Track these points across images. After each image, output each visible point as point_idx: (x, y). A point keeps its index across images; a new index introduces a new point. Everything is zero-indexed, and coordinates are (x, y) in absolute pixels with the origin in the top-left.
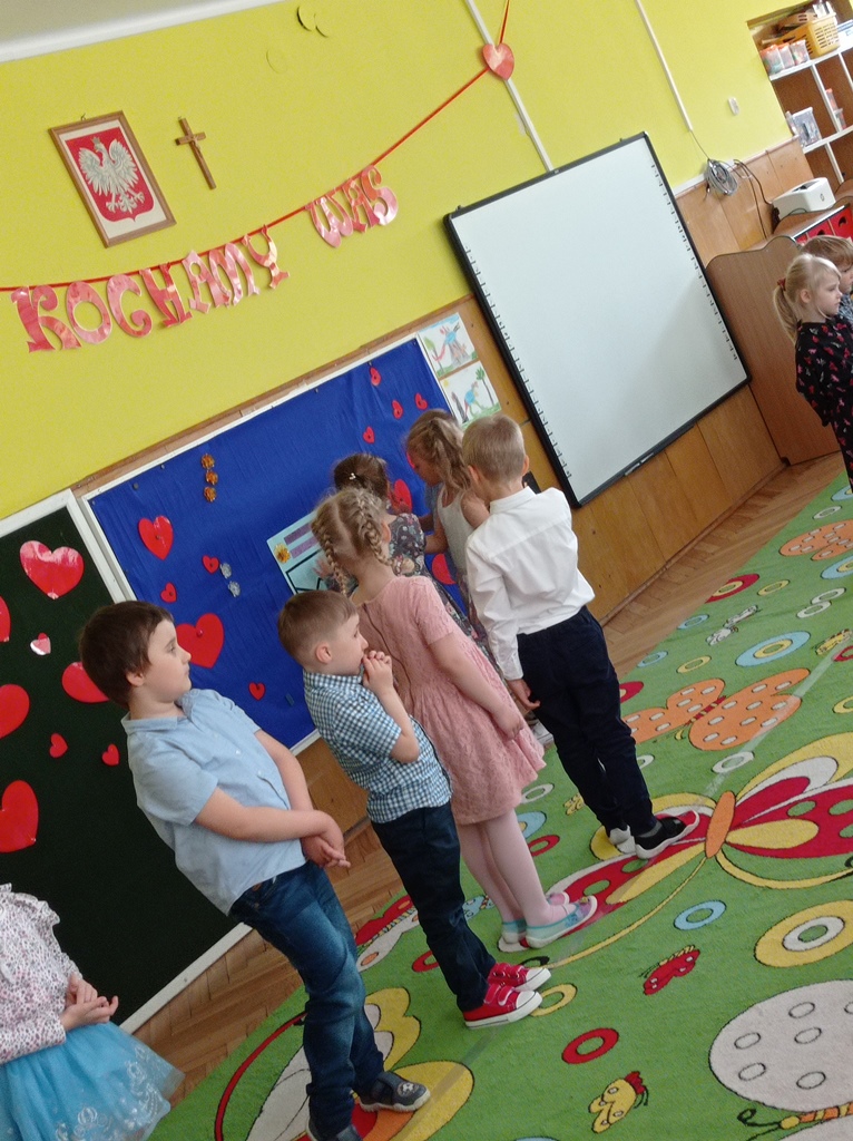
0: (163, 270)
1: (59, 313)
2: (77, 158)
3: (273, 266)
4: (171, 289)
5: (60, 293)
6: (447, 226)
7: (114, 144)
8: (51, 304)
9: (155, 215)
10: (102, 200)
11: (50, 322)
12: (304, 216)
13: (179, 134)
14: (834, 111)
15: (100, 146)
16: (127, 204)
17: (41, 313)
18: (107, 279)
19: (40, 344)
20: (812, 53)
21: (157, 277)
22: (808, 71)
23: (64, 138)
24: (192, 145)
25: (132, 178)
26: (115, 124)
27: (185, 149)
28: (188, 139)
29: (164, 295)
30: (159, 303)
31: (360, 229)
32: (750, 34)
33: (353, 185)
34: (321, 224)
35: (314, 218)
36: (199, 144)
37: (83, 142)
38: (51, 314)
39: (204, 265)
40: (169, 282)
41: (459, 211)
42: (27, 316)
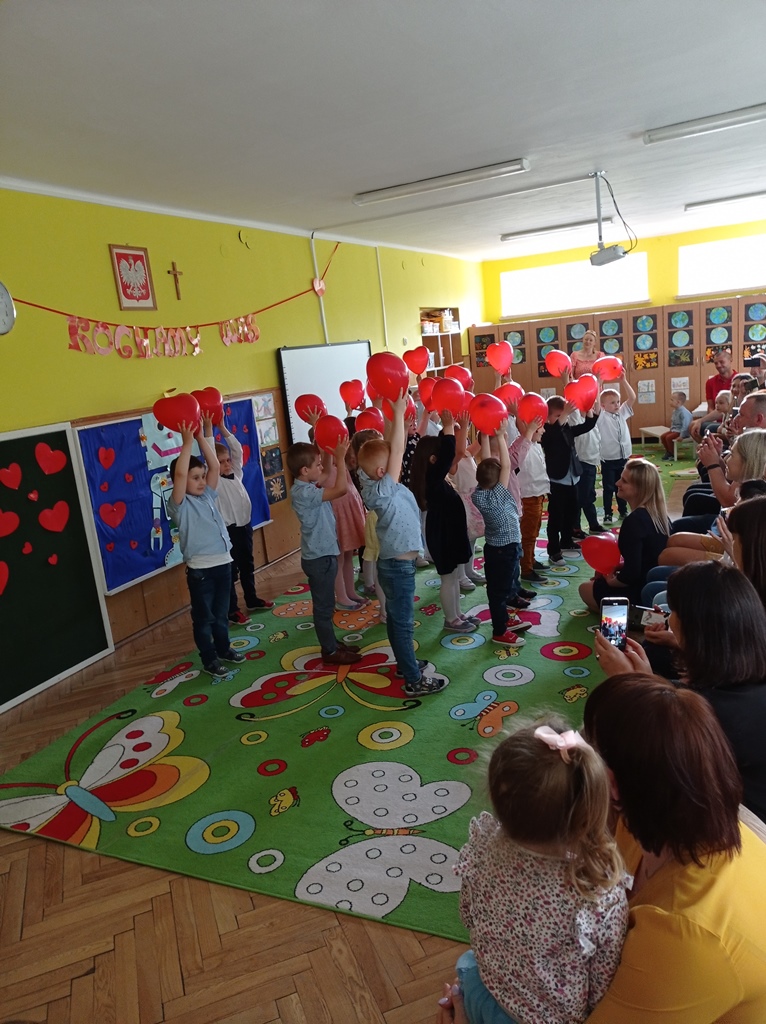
0: (145, 330)
1: (88, 334)
2: (119, 263)
3: (197, 345)
4: (146, 342)
5: (92, 325)
6: (278, 355)
7: (139, 262)
8: (86, 329)
9: (148, 303)
10: (126, 287)
11: (83, 337)
12: (216, 327)
13: (171, 269)
14: (442, 358)
15: (132, 261)
16: (137, 293)
17: (80, 331)
18: (117, 326)
19: (75, 347)
20: (441, 330)
21: (141, 332)
22: (437, 337)
23: (115, 251)
24: (175, 276)
25: (143, 281)
26: (142, 253)
27: (171, 277)
28: (174, 273)
29: (142, 342)
30: (139, 345)
31: (240, 341)
32: (419, 313)
33: (242, 320)
34: (224, 333)
35: (221, 329)
36: (178, 276)
37: (124, 256)
38: (84, 333)
39: (165, 334)
40: (146, 337)
41: (285, 348)
42: (73, 331)
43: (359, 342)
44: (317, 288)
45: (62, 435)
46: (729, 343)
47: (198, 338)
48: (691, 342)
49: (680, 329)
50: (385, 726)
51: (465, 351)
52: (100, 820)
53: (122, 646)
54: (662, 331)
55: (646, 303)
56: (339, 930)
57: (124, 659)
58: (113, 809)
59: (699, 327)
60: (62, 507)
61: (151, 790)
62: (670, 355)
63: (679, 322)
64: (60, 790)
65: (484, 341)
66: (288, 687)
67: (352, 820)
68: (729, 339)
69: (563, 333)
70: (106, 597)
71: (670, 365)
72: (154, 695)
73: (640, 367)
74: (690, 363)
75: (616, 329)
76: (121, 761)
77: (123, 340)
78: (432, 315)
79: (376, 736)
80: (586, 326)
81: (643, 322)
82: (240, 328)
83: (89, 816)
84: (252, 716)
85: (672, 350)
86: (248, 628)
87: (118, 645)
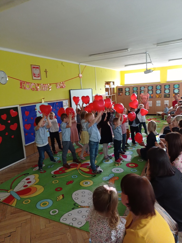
1: (25, 85)
2: (33, 69)
3: (50, 88)
4: (38, 87)
5: (26, 83)
6: (70, 91)
7: (38, 69)
8: (24, 84)
9: (39, 78)
10: (34, 74)
11: (23, 86)
13: (45, 71)
14: (110, 93)
15: (36, 68)
16: (37, 76)
17: (23, 84)
18: (32, 83)
19: (21, 88)
20: (110, 87)
21: (37, 85)
22: (109, 88)
23: (32, 66)
24: (46, 72)
25: (38, 73)
26: (38, 67)
27: (45, 72)
28: (46, 71)
29: (37, 87)
30: (36, 88)
31: (61, 88)
32: (104, 83)
33: (62, 83)
34: (57, 86)
35: (56, 85)
36: (47, 72)
37: (35, 67)
38: (24, 85)
39: (43, 86)
40: (38, 86)
41: (72, 90)
42: (21, 84)
43: (90, 89)
44: (80, 76)
45: (17, 108)
46: (179, 93)
47: (51, 86)
48: (169, 92)
49: (167, 89)
50: (87, 181)
51: (115, 92)
52: (17, 199)
53: (28, 158)
54: (163, 89)
55: (159, 82)
56: (69, 230)
57: (28, 161)
58: (20, 197)
59: (172, 89)
60: (16, 124)
61: (30, 193)
62: (165, 95)
63: (167, 87)
64: (9, 191)
65: (120, 90)
66: (65, 170)
67: (76, 203)
68: (179, 92)
69: (139, 89)
70: (25, 146)
71: (164, 97)
72: (34, 170)
73: (157, 98)
74: (169, 97)
75: (152, 88)
76: (24, 185)
77: (33, 86)
78: (108, 83)
79: (84, 183)
80: (144, 87)
81: (158, 87)
82: (61, 85)
83: (15, 198)
84: (56, 176)
85: (165, 94)
86: (58, 155)
87: (27, 157)
